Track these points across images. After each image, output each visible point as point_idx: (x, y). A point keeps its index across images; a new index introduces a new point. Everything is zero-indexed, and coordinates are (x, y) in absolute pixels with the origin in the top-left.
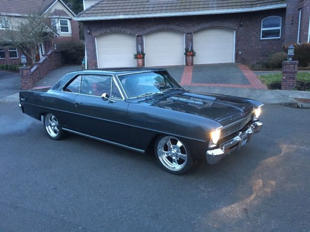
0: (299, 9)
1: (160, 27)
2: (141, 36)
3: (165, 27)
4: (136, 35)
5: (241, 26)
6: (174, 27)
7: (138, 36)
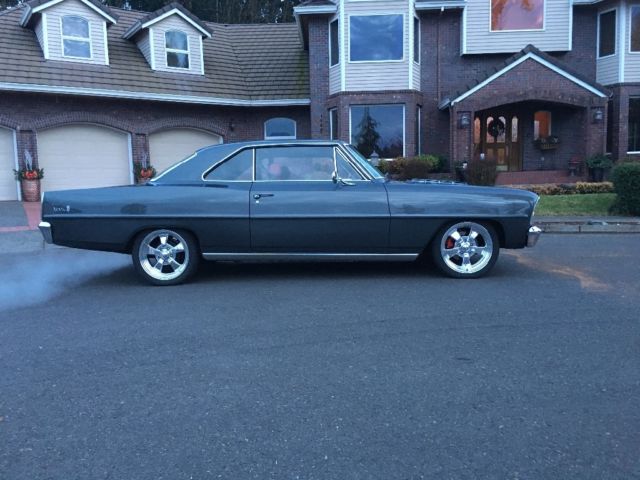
0: (329, 110)
1: (76, 116)
2: (30, 131)
3: (89, 116)
4: (18, 128)
5: (232, 129)
6: (107, 119)
7: (22, 131)
